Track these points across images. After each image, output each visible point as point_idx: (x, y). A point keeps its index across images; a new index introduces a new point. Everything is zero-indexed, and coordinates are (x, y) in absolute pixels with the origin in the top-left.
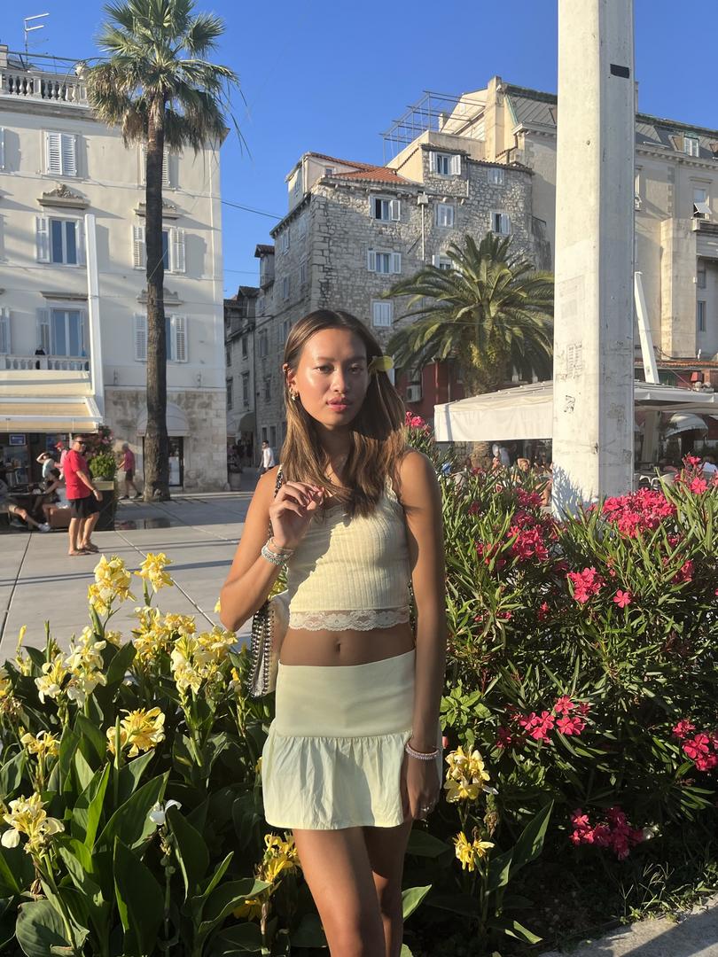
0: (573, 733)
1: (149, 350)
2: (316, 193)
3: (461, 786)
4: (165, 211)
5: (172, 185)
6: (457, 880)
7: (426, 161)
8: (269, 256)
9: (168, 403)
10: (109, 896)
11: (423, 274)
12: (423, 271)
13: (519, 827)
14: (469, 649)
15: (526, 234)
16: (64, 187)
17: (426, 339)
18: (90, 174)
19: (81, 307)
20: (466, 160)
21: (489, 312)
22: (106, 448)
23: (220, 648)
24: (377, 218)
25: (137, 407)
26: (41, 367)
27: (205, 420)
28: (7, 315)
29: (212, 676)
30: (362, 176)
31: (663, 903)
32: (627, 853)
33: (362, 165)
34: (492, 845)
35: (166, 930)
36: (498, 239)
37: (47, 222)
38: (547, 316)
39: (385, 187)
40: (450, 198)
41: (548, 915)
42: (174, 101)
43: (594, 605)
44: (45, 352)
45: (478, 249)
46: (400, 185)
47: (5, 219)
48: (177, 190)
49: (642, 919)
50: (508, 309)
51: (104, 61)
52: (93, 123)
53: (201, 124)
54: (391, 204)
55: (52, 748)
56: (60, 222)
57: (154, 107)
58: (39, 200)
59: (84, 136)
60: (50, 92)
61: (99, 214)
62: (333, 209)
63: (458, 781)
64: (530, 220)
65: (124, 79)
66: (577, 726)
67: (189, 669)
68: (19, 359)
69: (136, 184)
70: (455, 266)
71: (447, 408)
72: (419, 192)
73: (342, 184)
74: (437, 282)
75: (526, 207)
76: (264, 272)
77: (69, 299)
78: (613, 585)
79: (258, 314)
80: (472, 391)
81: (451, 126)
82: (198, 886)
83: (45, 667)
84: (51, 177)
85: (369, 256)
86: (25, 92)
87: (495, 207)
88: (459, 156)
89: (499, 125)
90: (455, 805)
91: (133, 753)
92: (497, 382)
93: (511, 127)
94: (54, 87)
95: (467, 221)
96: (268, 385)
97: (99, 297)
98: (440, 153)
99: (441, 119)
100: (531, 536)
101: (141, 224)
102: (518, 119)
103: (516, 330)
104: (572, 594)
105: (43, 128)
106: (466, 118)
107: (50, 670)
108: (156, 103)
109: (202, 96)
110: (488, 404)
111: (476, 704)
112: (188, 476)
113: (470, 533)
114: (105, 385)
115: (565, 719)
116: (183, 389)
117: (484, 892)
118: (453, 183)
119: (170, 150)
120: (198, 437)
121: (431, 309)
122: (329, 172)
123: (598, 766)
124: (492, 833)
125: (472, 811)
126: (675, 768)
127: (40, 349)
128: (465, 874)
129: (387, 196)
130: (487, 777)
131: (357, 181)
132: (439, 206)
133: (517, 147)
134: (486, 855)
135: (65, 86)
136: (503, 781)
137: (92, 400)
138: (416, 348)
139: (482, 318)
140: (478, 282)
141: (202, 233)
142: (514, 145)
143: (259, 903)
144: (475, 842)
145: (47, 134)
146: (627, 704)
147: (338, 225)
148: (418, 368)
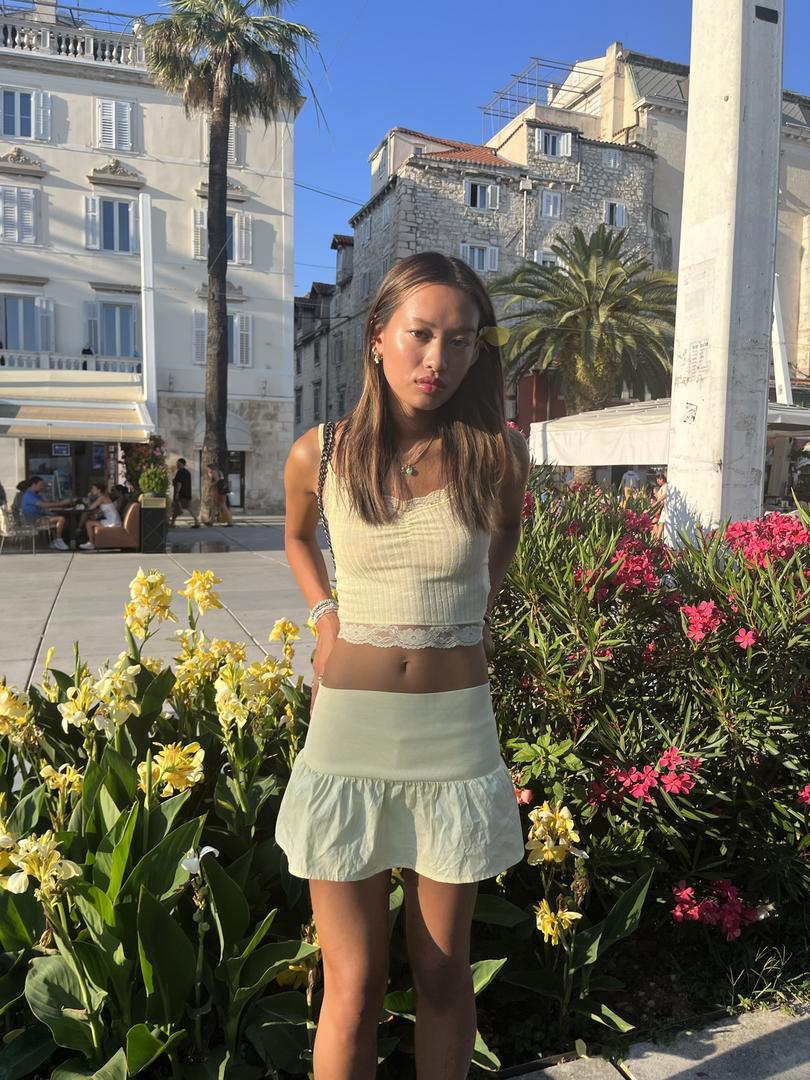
0: (681, 792)
1: (209, 351)
2: (402, 176)
3: (546, 847)
4: (230, 193)
5: (238, 162)
6: (537, 954)
7: (531, 139)
8: (348, 248)
9: (229, 413)
10: (130, 953)
11: (523, 271)
12: (523, 267)
13: (611, 897)
14: (561, 691)
15: (644, 227)
16: (117, 163)
17: (524, 346)
18: (146, 149)
19: (134, 302)
20: (578, 139)
21: (598, 317)
22: (158, 461)
23: (271, 679)
24: (472, 205)
25: (194, 416)
26: (88, 367)
27: (270, 433)
28: (52, 309)
29: (260, 709)
30: (458, 157)
31: (778, 993)
32: (737, 933)
33: (457, 144)
34: (579, 916)
35: (198, 994)
36: (611, 233)
37: (97, 203)
38: (665, 323)
39: (482, 170)
40: (558, 184)
41: (642, 1001)
42: (243, 64)
43: (711, 645)
44: (93, 351)
45: (588, 244)
46: (500, 168)
47: (51, 199)
48: (244, 168)
49: (752, 1010)
50: (619, 314)
51: (164, 16)
52: (152, 90)
53: (273, 92)
54: (489, 190)
55: (76, 784)
56: (112, 204)
57: (219, 71)
58: (89, 177)
59: (141, 104)
60: (104, 53)
61: (156, 194)
62: (422, 194)
63: (543, 841)
64: (650, 211)
65: (186, 38)
66: (684, 783)
67: (234, 700)
68: (64, 359)
69: (199, 161)
70: (560, 262)
71: (545, 426)
72: (522, 176)
73: (432, 165)
74: (539, 281)
75: (646, 196)
76: (341, 266)
77: (120, 291)
78: (735, 622)
79: (332, 314)
80: (575, 409)
81: (562, 99)
82: (236, 947)
83: (70, 692)
84: (102, 151)
85: (461, 248)
86: (75, 53)
87: (609, 195)
88: (570, 134)
89: (618, 98)
90: (538, 869)
91: (167, 792)
92: (605, 397)
93: (631, 100)
94: (107, 47)
95: (576, 212)
96: (342, 397)
97: (153, 289)
98: (547, 130)
99: (550, 91)
100: (639, 562)
101: (203, 207)
102: (640, 92)
103: (629, 339)
104: (686, 632)
105: (94, 94)
106: (579, 90)
107: (75, 696)
108: (222, 65)
109: (275, 58)
110: (593, 423)
111: (567, 754)
112: (249, 497)
113: (567, 556)
114: (158, 391)
115: (672, 775)
116: (247, 398)
117: (568, 970)
118: (562, 166)
119: (238, 120)
120: (262, 452)
121: (530, 313)
122: (418, 150)
123: (707, 832)
124: (579, 902)
125: (557, 876)
126: (798, 838)
127: (86, 348)
128: (546, 948)
129: (484, 180)
130: (576, 838)
131: (451, 162)
132: (545, 193)
133: (638, 125)
134: (572, 927)
135: (120, 47)
136: (594, 844)
137: (143, 406)
138: (512, 357)
139: (590, 324)
140: (586, 282)
141: (271, 219)
142: (634, 122)
143: (305, 969)
144: (560, 912)
145: (99, 102)
146: (745, 762)
147: (427, 213)
148: (514, 380)
